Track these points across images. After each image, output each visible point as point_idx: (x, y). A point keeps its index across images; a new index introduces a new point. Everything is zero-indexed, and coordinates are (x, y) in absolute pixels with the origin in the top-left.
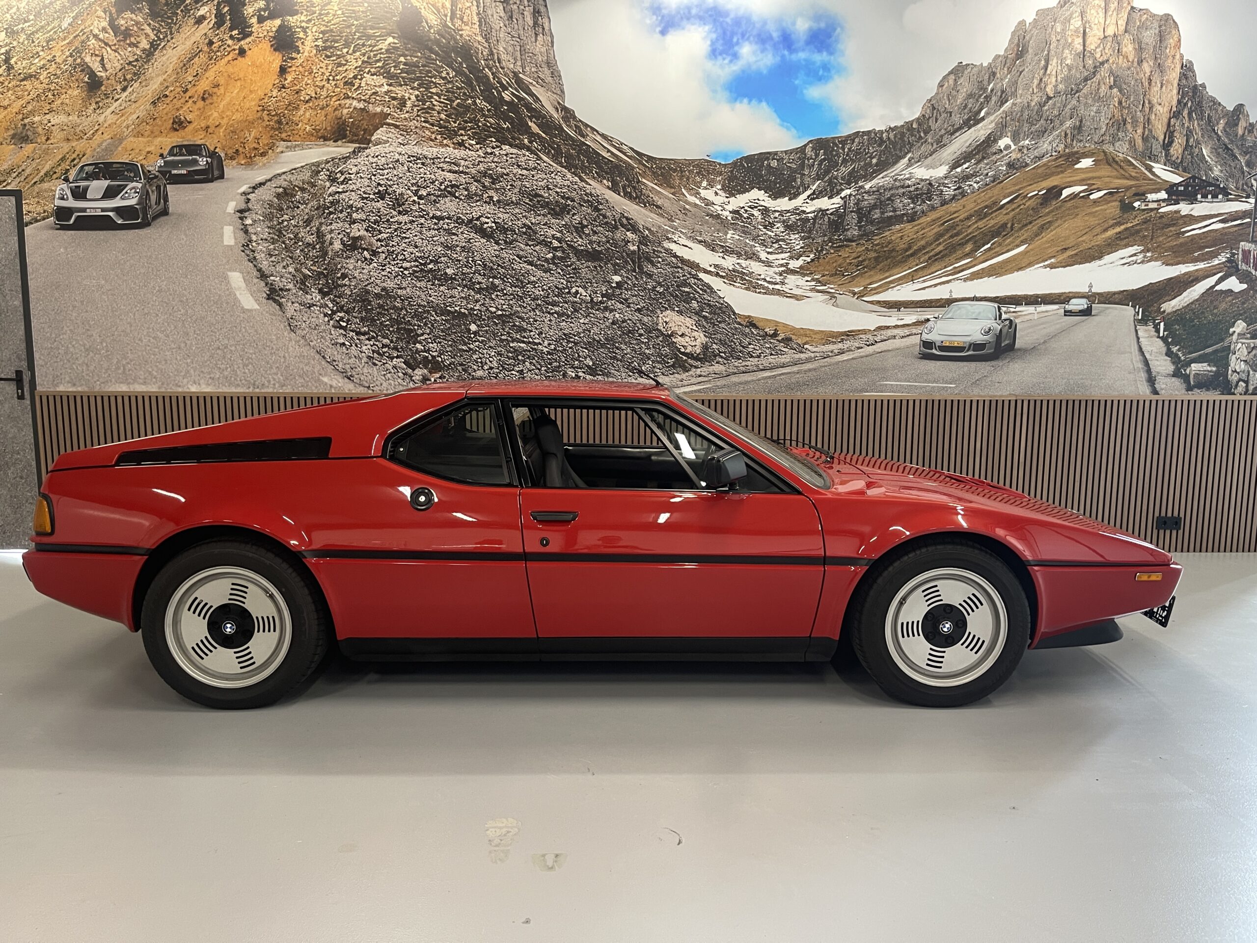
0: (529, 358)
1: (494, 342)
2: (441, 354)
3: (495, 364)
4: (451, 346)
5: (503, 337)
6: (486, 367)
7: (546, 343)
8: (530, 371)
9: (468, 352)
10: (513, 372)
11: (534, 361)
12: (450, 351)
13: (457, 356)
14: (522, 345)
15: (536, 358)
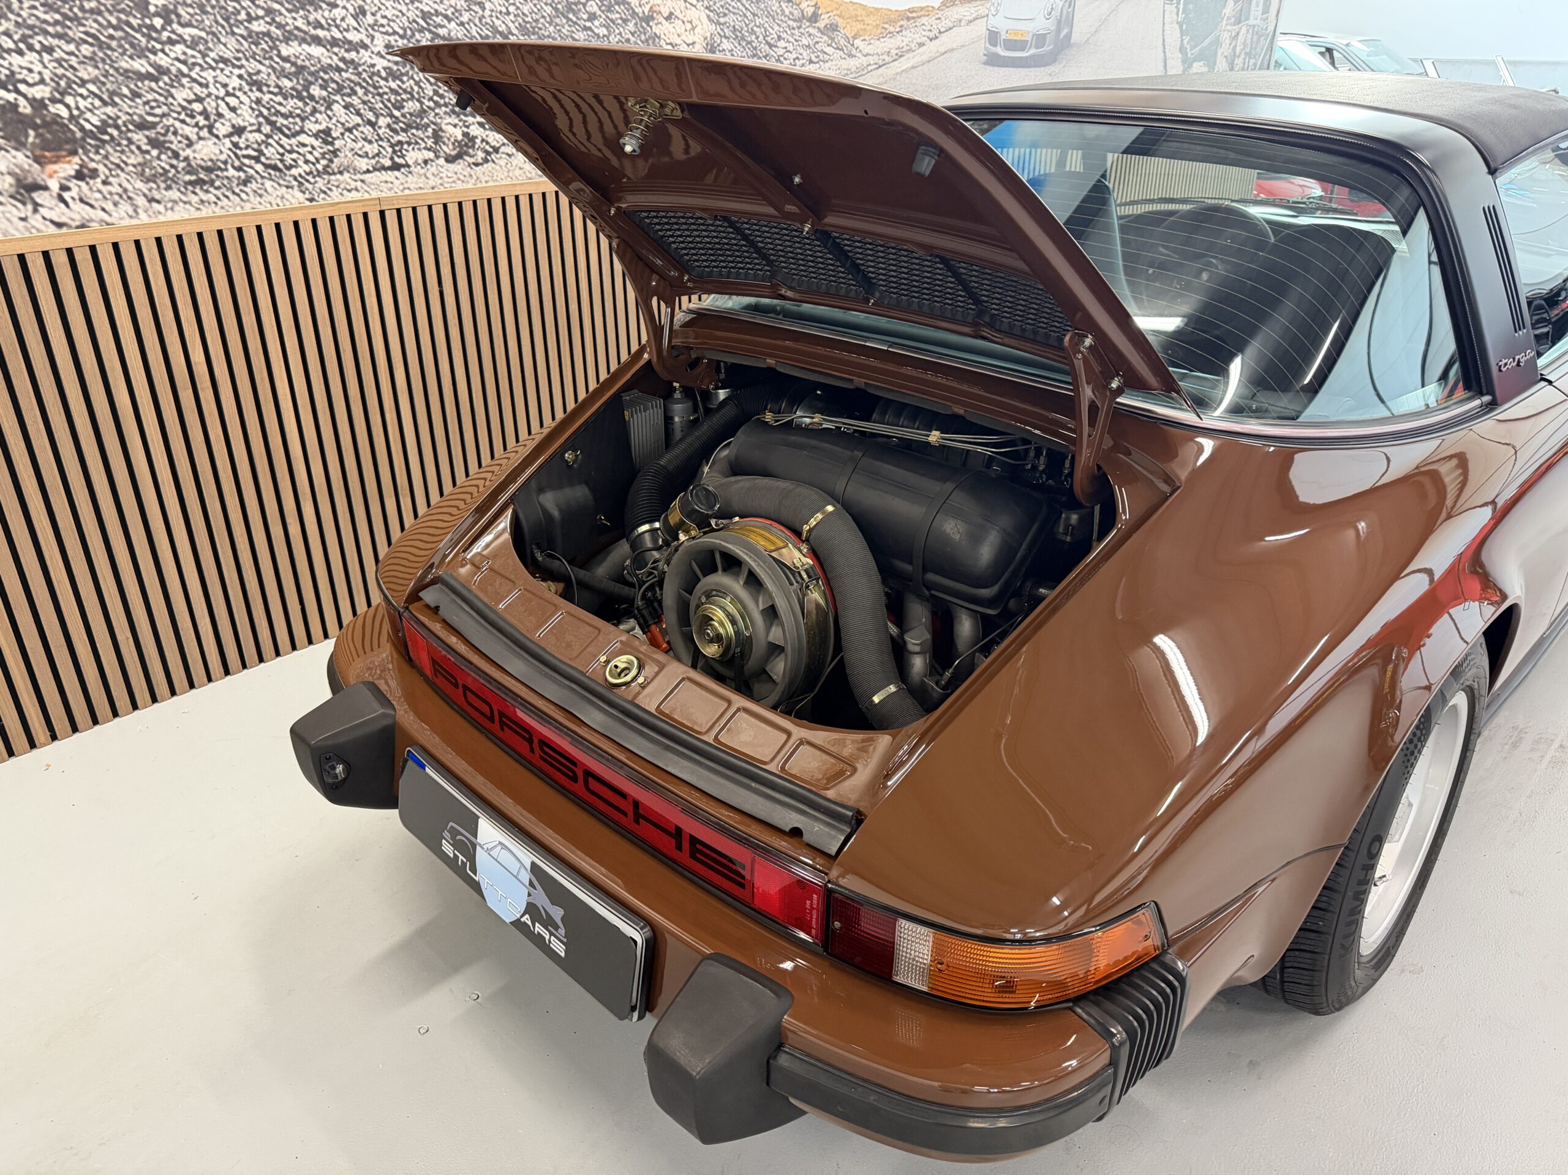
0: (339, 90)
1: (232, 43)
2: (62, 94)
3: (246, 117)
4: (91, 59)
5: (256, 26)
6: (222, 129)
7: (380, 43)
8: (350, 130)
9: (156, 80)
10: (303, 138)
11: (355, 101)
12: (94, 81)
13: (122, 96)
14: (316, 51)
15: (360, 92)
